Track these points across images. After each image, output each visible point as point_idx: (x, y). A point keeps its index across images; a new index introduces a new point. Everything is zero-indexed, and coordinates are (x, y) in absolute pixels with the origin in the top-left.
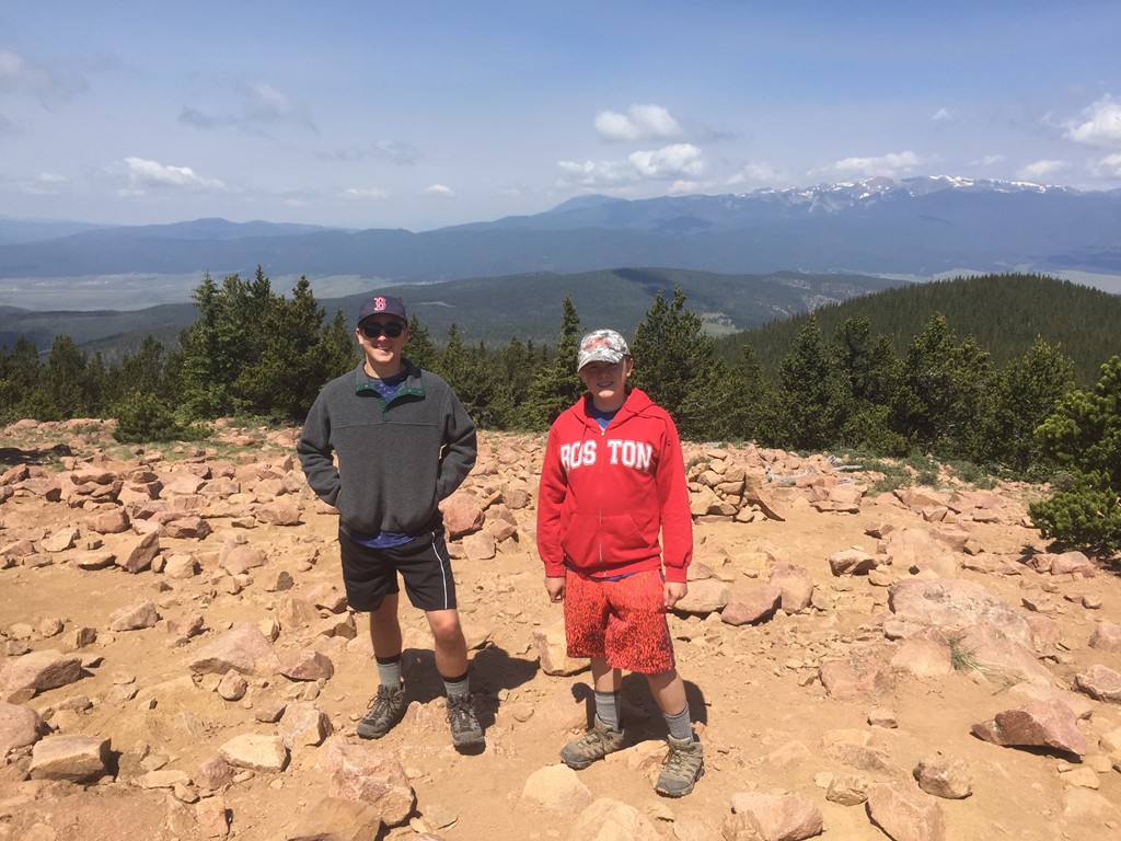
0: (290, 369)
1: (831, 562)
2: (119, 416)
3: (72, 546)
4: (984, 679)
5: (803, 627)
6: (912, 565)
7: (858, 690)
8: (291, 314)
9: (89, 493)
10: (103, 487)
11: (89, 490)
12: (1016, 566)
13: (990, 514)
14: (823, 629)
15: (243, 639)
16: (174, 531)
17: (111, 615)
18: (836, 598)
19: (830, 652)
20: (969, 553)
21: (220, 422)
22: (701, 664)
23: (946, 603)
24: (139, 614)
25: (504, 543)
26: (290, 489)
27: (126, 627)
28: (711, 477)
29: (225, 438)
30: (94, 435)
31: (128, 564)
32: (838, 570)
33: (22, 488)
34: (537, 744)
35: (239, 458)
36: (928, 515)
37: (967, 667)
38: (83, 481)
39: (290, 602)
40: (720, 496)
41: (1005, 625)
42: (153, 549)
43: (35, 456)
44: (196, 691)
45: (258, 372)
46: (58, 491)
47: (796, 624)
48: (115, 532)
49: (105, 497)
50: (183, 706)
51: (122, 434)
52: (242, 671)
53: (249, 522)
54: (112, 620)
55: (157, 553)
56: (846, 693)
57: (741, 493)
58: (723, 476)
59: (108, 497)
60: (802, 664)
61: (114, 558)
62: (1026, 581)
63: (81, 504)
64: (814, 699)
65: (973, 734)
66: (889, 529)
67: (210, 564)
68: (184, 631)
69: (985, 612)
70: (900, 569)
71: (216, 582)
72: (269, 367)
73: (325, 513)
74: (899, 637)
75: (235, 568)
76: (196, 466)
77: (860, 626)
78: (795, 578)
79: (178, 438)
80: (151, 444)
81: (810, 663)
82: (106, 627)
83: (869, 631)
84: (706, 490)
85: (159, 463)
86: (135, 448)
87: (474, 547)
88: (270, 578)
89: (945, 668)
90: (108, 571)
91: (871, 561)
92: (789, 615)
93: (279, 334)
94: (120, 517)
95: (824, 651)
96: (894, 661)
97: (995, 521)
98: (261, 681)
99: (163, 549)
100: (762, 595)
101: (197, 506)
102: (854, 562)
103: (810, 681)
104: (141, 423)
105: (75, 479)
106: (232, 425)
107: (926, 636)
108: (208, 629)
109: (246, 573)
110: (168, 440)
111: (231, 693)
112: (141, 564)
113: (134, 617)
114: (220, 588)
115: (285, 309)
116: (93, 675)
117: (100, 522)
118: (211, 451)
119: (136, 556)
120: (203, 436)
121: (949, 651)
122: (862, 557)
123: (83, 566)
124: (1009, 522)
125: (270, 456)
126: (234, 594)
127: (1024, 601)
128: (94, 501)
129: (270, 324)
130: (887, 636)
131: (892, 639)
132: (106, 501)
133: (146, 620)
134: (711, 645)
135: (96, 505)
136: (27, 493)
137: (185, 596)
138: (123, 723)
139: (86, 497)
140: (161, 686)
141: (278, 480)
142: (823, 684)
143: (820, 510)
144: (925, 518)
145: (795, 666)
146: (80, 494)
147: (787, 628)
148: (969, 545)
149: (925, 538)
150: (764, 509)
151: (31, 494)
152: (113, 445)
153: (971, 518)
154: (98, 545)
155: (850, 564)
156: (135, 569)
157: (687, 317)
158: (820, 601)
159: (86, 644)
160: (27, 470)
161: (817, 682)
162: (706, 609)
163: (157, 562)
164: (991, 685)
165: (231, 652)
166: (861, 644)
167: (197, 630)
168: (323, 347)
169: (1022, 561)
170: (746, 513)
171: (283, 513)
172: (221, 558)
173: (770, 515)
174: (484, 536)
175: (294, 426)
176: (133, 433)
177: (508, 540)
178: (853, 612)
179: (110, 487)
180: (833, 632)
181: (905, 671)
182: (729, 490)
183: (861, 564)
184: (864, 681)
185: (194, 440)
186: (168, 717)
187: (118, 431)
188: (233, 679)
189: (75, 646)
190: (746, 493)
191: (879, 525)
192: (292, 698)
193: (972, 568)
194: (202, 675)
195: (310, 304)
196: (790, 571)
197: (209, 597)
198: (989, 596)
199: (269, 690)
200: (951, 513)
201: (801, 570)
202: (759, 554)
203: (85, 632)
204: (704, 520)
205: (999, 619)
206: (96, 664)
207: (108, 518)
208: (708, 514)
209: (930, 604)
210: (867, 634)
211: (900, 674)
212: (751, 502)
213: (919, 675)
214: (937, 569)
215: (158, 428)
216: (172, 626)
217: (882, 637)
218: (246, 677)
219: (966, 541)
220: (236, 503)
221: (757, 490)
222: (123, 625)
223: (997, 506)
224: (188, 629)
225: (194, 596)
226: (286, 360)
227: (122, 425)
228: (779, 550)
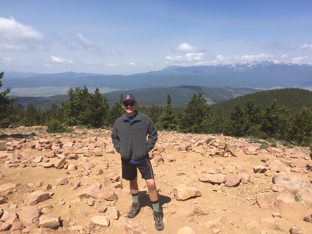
0: (93, 113)
1: (254, 169)
2: (48, 125)
3: (41, 161)
4: (305, 204)
5: (249, 188)
6: (277, 170)
7: (269, 207)
8: (94, 98)
9: (44, 147)
10: (47, 145)
11: (44, 146)
12: (307, 171)
13: (295, 156)
14: (255, 189)
15: (93, 188)
16: (69, 157)
17: (55, 181)
18: (256, 180)
19: (259, 195)
20: (291, 167)
21: (74, 127)
22: (221, 198)
23: (290, 182)
24: (63, 181)
25: (160, 162)
26: (97, 146)
27: (59, 184)
28: (216, 144)
29: (78, 132)
30: (41, 130)
31: (58, 167)
32: (256, 171)
33: (25, 145)
34: (179, 220)
35: (82, 137)
36: (278, 156)
37: (299, 200)
38: (42, 143)
39: (104, 178)
40: (219, 150)
41: (308, 188)
42: (64, 162)
43: (26, 136)
44: (81, 203)
45: (85, 114)
46: (35, 146)
47: (247, 187)
48: (52, 158)
49: (48, 148)
50: (78, 207)
51: (49, 130)
52: (94, 198)
53: (89, 155)
54: (55, 182)
55: (65, 164)
56: (265, 208)
57: (224, 149)
58: (220, 144)
59: (49, 148)
60: (251, 199)
61: (53, 165)
62: (310, 175)
63: (41, 150)
64: (256, 209)
65: (304, 220)
66: (268, 160)
67: (79, 167)
68: (76, 186)
69: (302, 184)
70: (273, 171)
71: (82, 172)
72: (88, 112)
73: (108, 153)
74: (277, 191)
75: (87, 168)
76: (71, 139)
77: (265, 188)
78: (245, 174)
79: (64, 131)
80: (57, 133)
81: (253, 198)
82: (53, 184)
83: (268, 189)
84: (215, 148)
85: (60, 138)
86: (53, 134)
88: (97, 171)
89: (293, 200)
90: (52, 169)
91: (265, 169)
92: (244, 184)
93: (90, 103)
94: (53, 153)
95: (257, 195)
96: (278, 198)
97: (297, 158)
98: (99, 201)
99: (67, 162)
100: (236, 179)
101: (74, 150)
102: (260, 169)
103: (254, 204)
104: (54, 127)
105: (40, 143)
106: (78, 128)
107: (287, 191)
108: (82, 185)
109: (90, 169)
110: (61, 132)
111: (91, 204)
112: (61, 166)
113: (61, 181)
114: (83, 174)
115: (92, 96)
116: (52, 198)
117: (48, 155)
118: (74, 135)
119: (60, 164)
120: (71, 131)
121: (294, 196)
122: (263, 168)
123: (45, 167)
124: (300, 158)
125: (90, 137)
126: (87, 175)
127: (311, 181)
128: (45, 149)
129: (88, 101)
130: (274, 191)
131: (275, 192)
132: (48, 149)
133: (64, 182)
134: (223, 193)
135: (46, 150)
136: (26, 146)
137: (74, 176)
138: (62, 212)
139: (43, 148)
140: (72, 201)
141: (94, 143)
142: (258, 205)
143: (246, 154)
144: (277, 156)
145: (249, 199)
146: (41, 147)
147: (245, 188)
148: (291, 165)
149: (280, 163)
150: (231, 153)
151: (27, 147)
152: (47, 133)
153: (290, 156)
154: (48, 161)
155: (259, 170)
156: (59, 168)
157: (203, 99)
158: (252, 180)
159: (49, 189)
160: (26, 140)
161: (256, 204)
162: (220, 182)
163: (65, 166)
164: (307, 206)
165: (90, 192)
166: (267, 193)
167: (79, 186)
168: (103, 107)
169: (307, 169)
170: (226, 154)
171: (97, 153)
172: (83, 165)
173: (233, 155)
174: (154, 160)
175: (94, 128)
176: (52, 130)
177: (161, 161)
178: (262, 184)
179: (49, 145)
180: (258, 190)
181: (282, 201)
182: (221, 148)
183: (262, 170)
184: (271, 204)
185: (68, 132)
186: (74, 210)
187: (48, 129)
188: (92, 200)
189: (46, 190)
190: (226, 149)
191: (265, 159)
192: (108, 206)
193: (294, 171)
194: (82, 198)
195: (99, 95)
196: (243, 171)
197: (80, 176)
198: (302, 180)
199: (101, 203)
200: (284, 155)
201: (247, 171)
202: (232, 166)
203: (49, 186)
204: (214, 156)
205: (306, 186)
206: (52, 195)
207: (50, 154)
208: (215, 154)
209: (285, 182)
210: (268, 190)
211: (280, 202)
212: (227, 151)
213: (286, 203)
214: (285, 172)
215: (59, 129)
216: (72, 184)
217: (272, 191)
218: (94, 199)
219: (291, 163)
220: (84, 150)
221: (229, 148)
222: (58, 184)
223: (297, 154)
224: (77, 185)
225: (77, 176)
226: (92, 110)
227: (49, 128)
228: (238, 165)
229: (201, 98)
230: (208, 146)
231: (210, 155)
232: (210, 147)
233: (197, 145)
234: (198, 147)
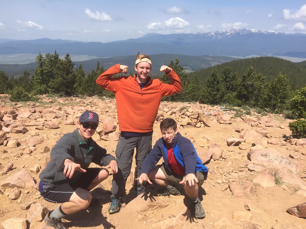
0: (64, 81)
1: (227, 142)
2: (12, 94)
4: (287, 188)
5: (221, 166)
6: (253, 142)
7: (244, 194)
8: (64, 64)
12: (284, 142)
13: (270, 124)
14: (227, 167)
15: (21, 175)
16: (15, 131)
18: (229, 154)
19: (231, 177)
20: (267, 137)
21: (44, 96)
23: (268, 158)
26: (58, 116)
28: (188, 114)
29: (44, 100)
30: (4, 99)
32: (229, 144)
35: (46, 107)
36: (253, 125)
37: (280, 184)
39: (45, 158)
40: (191, 120)
41: (288, 166)
42: (4, 138)
45: (55, 81)
47: (218, 166)
51: (12, 99)
52: (19, 187)
53: (41, 128)
55: (6, 139)
56: (239, 195)
57: (197, 119)
58: (192, 113)
60: (222, 182)
62: (289, 148)
64: (228, 196)
65: (287, 211)
66: (243, 130)
67: (24, 143)
68: (5, 169)
69: (281, 161)
70: (248, 143)
71: (24, 149)
72: (58, 80)
73: (67, 124)
74: (254, 171)
75: (31, 145)
76: (31, 109)
77: (240, 166)
78: (217, 148)
79: (29, 100)
80: (21, 102)
81: (224, 181)
83: (242, 167)
84: (187, 118)
85: (20, 108)
86: (14, 103)
87: (112, 137)
88: (41, 149)
89: (273, 184)
91: (240, 141)
92: (215, 161)
93: (61, 70)
95: (229, 176)
96: (255, 181)
97: (272, 126)
98: (27, 191)
99: (8, 138)
100: (207, 155)
101: (26, 122)
102: (235, 142)
103: (226, 189)
104: (18, 96)
106: (47, 96)
107: (266, 173)
108: (15, 168)
109: (34, 146)
110: (26, 101)
111: (14, 197)
114: (24, 152)
115: (62, 63)
118: (38, 104)
120: (37, 100)
121: (274, 178)
122: (237, 140)
124: (276, 127)
125: (56, 106)
126: (29, 154)
127: (290, 155)
129: (58, 67)
130: (249, 170)
131: (251, 171)
137: (12, 155)
141: (54, 114)
142: (231, 191)
143: (220, 123)
144: (252, 126)
145: (220, 183)
147: (215, 167)
148: (268, 135)
149: (256, 133)
150: (204, 123)
152: (9, 102)
153: (264, 125)
155: (233, 143)
157: (179, 67)
158: (225, 156)
161: (228, 190)
163: (5, 142)
164: (290, 191)
165: (16, 180)
166: (241, 173)
167: (10, 169)
168: (74, 74)
169: (285, 141)
170: (199, 125)
171: (53, 125)
172: (27, 140)
173: (206, 125)
174: (116, 133)
175: (66, 97)
176: (15, 99)
178: (236, 159)
180: (231, 169)
181: (259, 185)
182: (194, 118)
183: (237, 142)
184: (246, 190)
185: (34, 101)
188: (15, 191)
190: (199, 118)
191: (240, 129)
192: (37, 198)
193: (271, 143)
194: (6, 188)
195: (70, 62)
196: (215, 146)
197: (19, 155)
198: (282, 155)
199: (29, 195)
200: (259, 124)
201: (219, 146)
202: (204, 139)
204: (186, 127)
205: (286, 163)
208: (187, 125)
209: (263, 158)
210: (242, 169)
211: (257, 186)
212: (200, 121)
213: (264, 187)
214: (261, 144)
215: (23, 97)
216: (2, 167)
217: (247, 170)
218: (20, 189)
219: (267, 134)
220: (39, 121)
221: (202, 118)
223: (272, 122)
224: (7, 169)
225: (14, 155)
226: (63, 78)
227: (12, 96)
228: (210, 138)
229: (178, 65)
230: (180, 116)
231: (181, 125)
232: (181, 117)
233: (170, 114)
234: (171, 116)
